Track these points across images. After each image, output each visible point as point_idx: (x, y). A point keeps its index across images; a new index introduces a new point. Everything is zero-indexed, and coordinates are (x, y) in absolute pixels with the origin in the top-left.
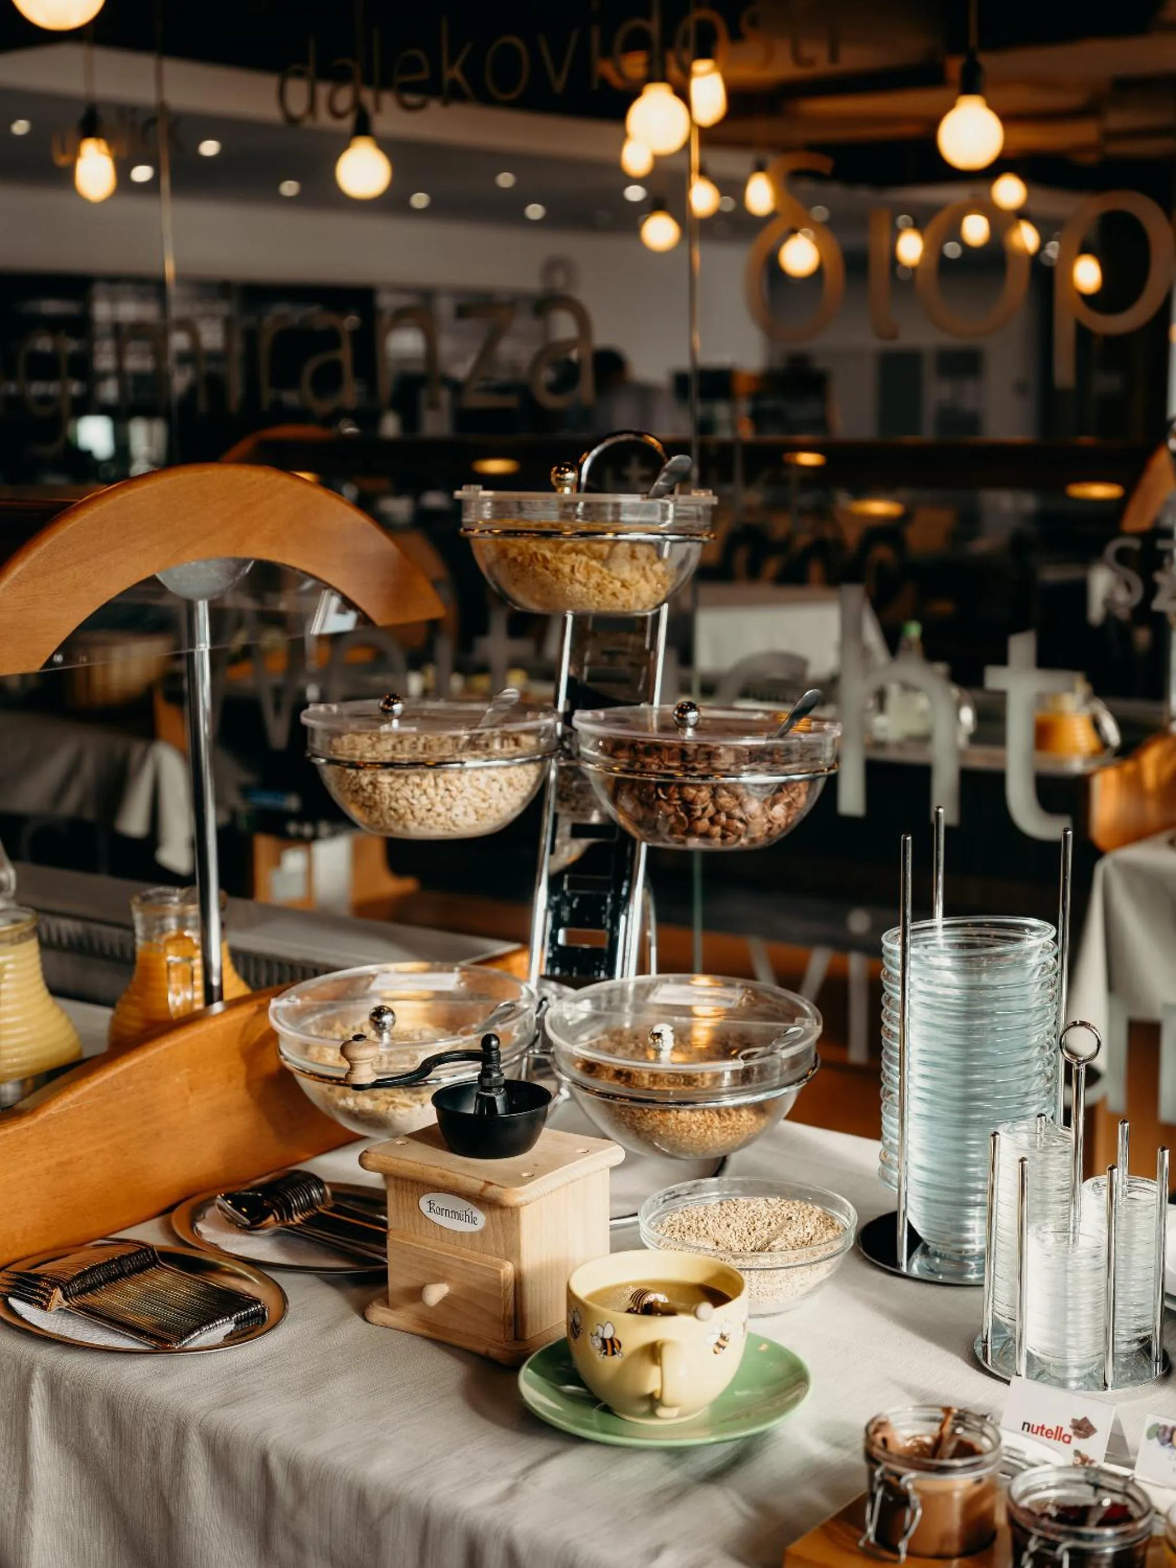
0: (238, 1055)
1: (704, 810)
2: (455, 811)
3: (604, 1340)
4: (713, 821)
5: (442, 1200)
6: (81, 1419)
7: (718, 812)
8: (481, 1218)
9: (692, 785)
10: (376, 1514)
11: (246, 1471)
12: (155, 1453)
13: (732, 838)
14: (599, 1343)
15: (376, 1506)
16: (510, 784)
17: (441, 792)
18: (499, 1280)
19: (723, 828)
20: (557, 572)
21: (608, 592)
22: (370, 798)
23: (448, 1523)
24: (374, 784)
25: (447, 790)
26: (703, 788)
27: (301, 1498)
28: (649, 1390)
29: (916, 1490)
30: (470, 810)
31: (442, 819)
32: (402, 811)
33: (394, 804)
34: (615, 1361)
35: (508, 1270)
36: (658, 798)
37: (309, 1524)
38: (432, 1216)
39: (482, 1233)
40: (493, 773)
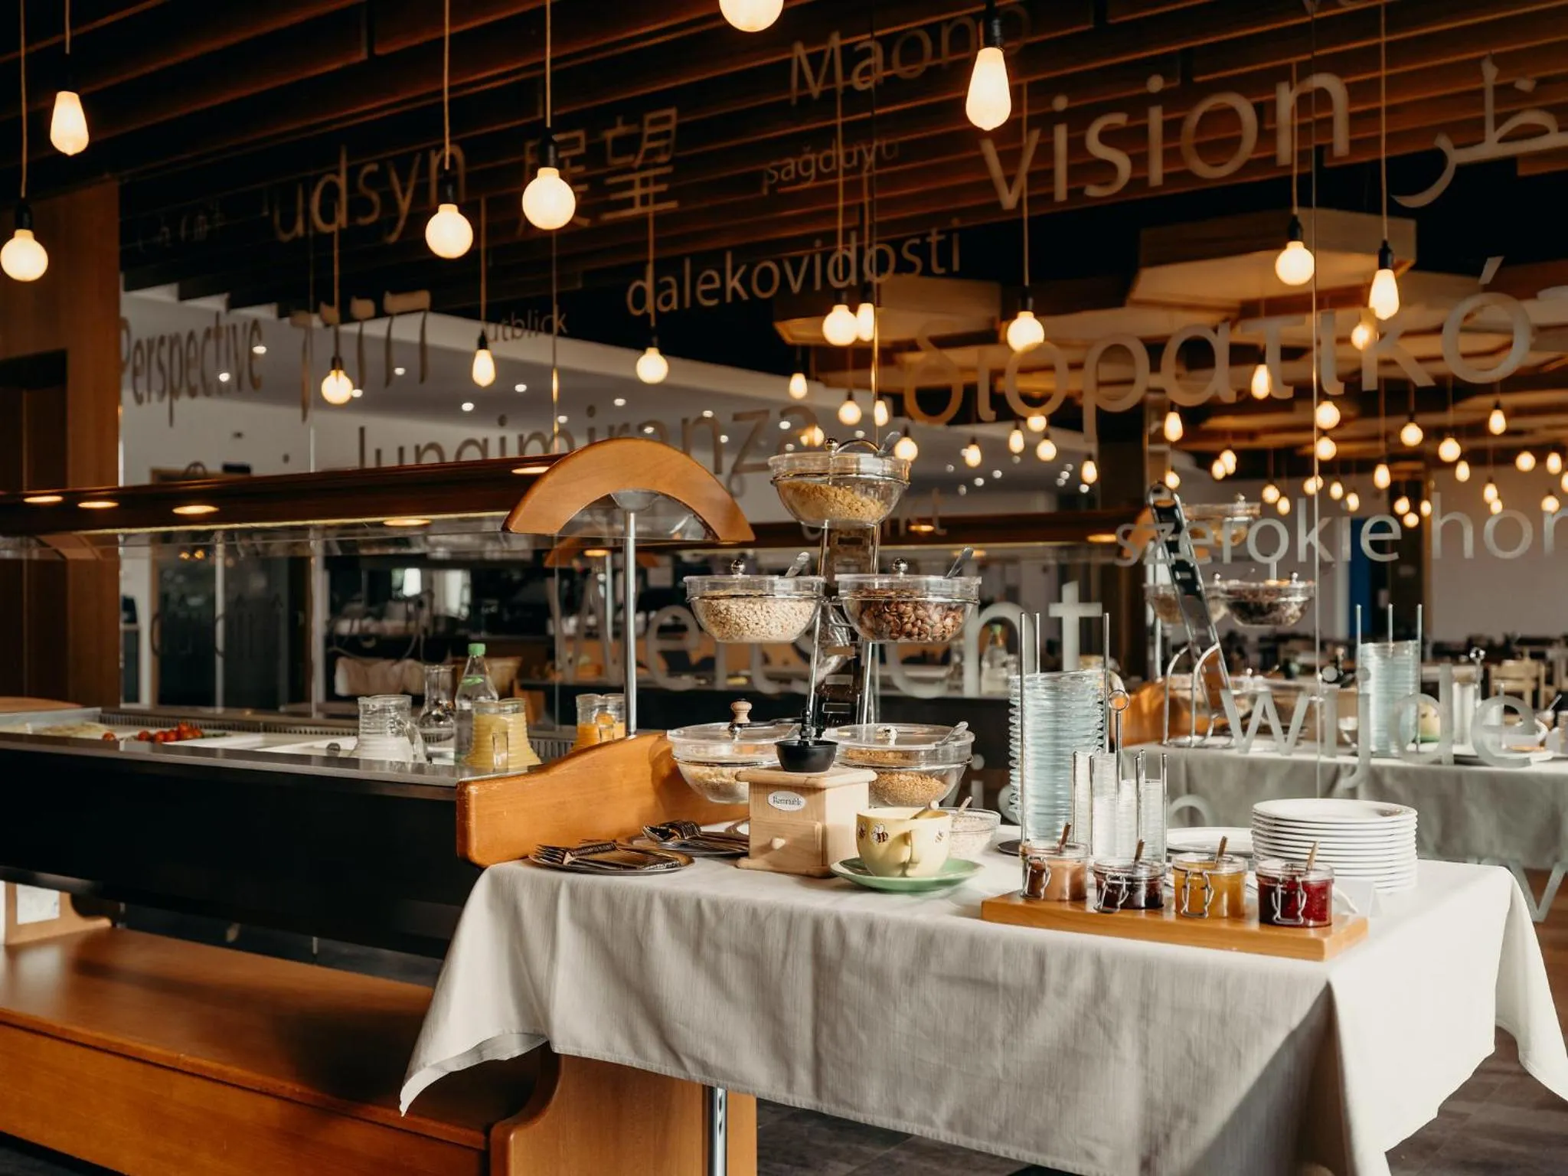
0: (647, 762)
1: (910, 617)
2: (771, 625)
3: (879, 835)
4: (914, 625)
5: (781, 795)
6: (589, 907)
7: (917, 619)
8: (803, 800)
9: (903, 602)
10: (763, 918)
11: (687, 912)
12: (634, 912)
13: (923, 636)
14: (876, 837)
15: (762, 913)
16: (801, 613)
17: (764, 613)
18: (814, 832)
19: (919, 629)
20: (827, 496)
21: (854, 508)
22: (724, 618)
23: (803, 915)
24: (727, 609)
25: (768, 612)
26: (909, 604)
27: (720, 918)
28: (902, 861)
29: (1049, 866)
30: (779, 626)
31: (763, 630)
32: (742, 624)
33: (738, 620)
34: (885, 844)
35: (819, 826)
36: (885, 612)
37: (724, 933)
38: (776, 805)
39: (804, 810)
40: (792, 604)
